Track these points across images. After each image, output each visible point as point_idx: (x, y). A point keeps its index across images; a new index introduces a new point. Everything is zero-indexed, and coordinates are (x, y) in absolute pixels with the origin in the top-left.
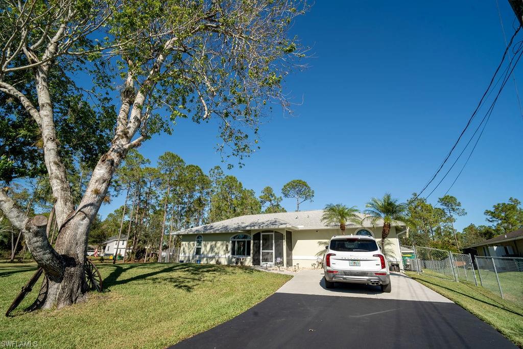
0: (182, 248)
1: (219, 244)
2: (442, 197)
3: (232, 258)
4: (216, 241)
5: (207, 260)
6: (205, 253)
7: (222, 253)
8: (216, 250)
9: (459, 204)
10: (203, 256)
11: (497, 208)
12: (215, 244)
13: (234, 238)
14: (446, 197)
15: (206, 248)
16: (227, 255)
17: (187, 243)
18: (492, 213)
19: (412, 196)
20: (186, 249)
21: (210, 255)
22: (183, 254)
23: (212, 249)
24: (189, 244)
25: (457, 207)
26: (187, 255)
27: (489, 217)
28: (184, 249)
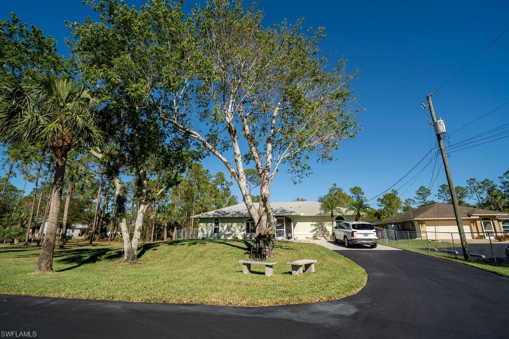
0: (200, 228)
1: (235, 225)
2: (353, 188)
3: (246, 235)
4: (232, 222)
5: (225, 237)
6: (223, 231)
7: (238, 231)
8: (232, 229)
9: (363, 193)
10: (221, 234)
11: (385, 197)
12: (231, 225)
13: (248, 221)
14: (355, 188)
15: (223, 228)
16: (243, 233)
17: (204, 224)
18: (382, 200)
19: (333, 186)
20: (204, 229)
21: (227, 233)
22: (201, 233)
23: (228, 229)
24: (206, 225)
25: (362, 195)
26: (205, 233)
27: (379, 203)
28: (202, 229)
